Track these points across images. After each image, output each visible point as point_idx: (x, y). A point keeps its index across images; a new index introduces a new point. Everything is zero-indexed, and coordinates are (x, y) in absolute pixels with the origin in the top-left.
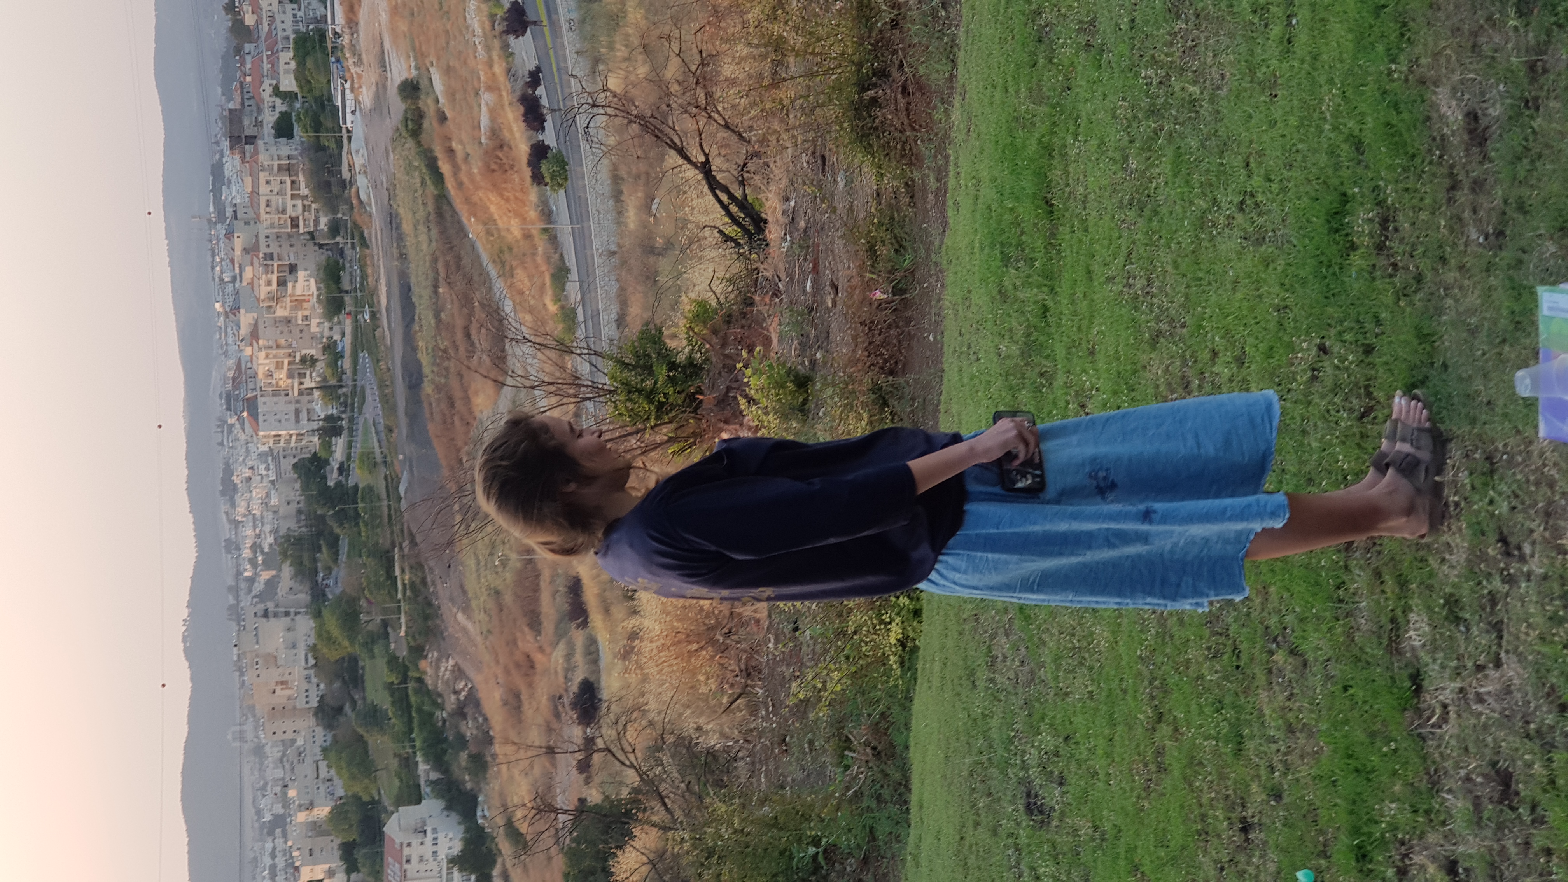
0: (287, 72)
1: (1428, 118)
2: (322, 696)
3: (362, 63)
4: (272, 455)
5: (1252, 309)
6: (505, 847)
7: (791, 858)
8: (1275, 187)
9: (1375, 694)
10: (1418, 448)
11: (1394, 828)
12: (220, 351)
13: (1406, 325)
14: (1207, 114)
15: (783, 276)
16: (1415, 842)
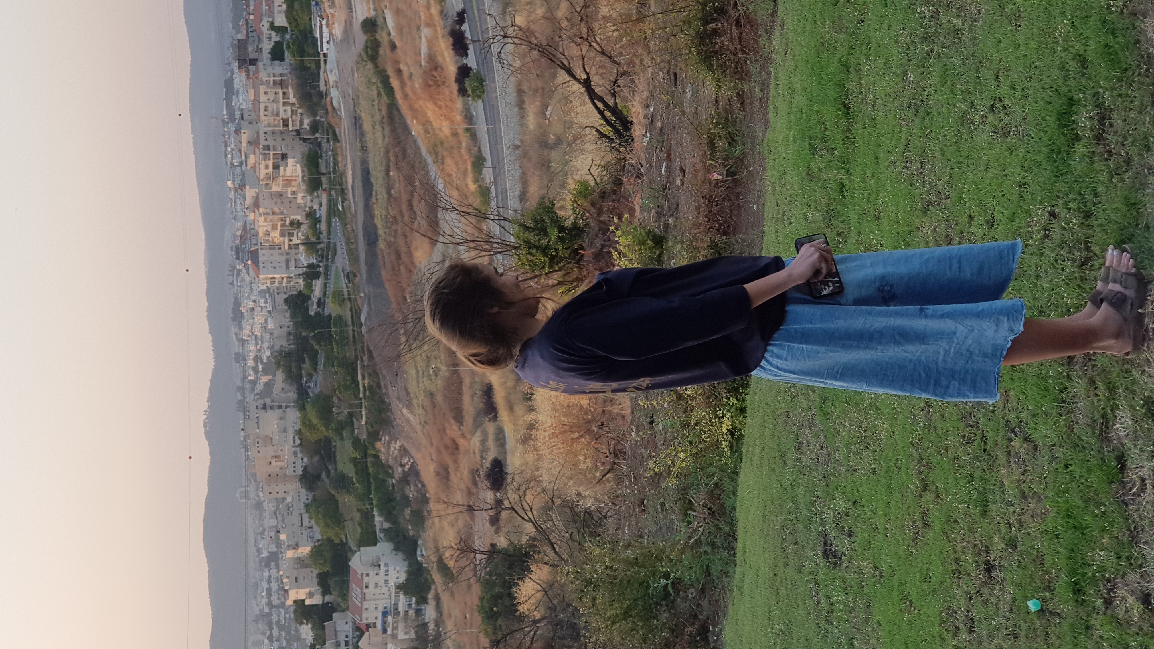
0: (280, 12)
1: (1138, 41)
2: (305, 466)
3: (335, 6)
4: (269, 292)
5: (1000, 185)
6: (437, 577)
7: (648, 587)
8: (1018, 94)
9: (1089, 470)
10: (1126, 288)
11: (1102, 569)
12: (231, 216)
13: (1118, 197)
14: (967, 40)
15: (644, 164)
16: (1119, 580)
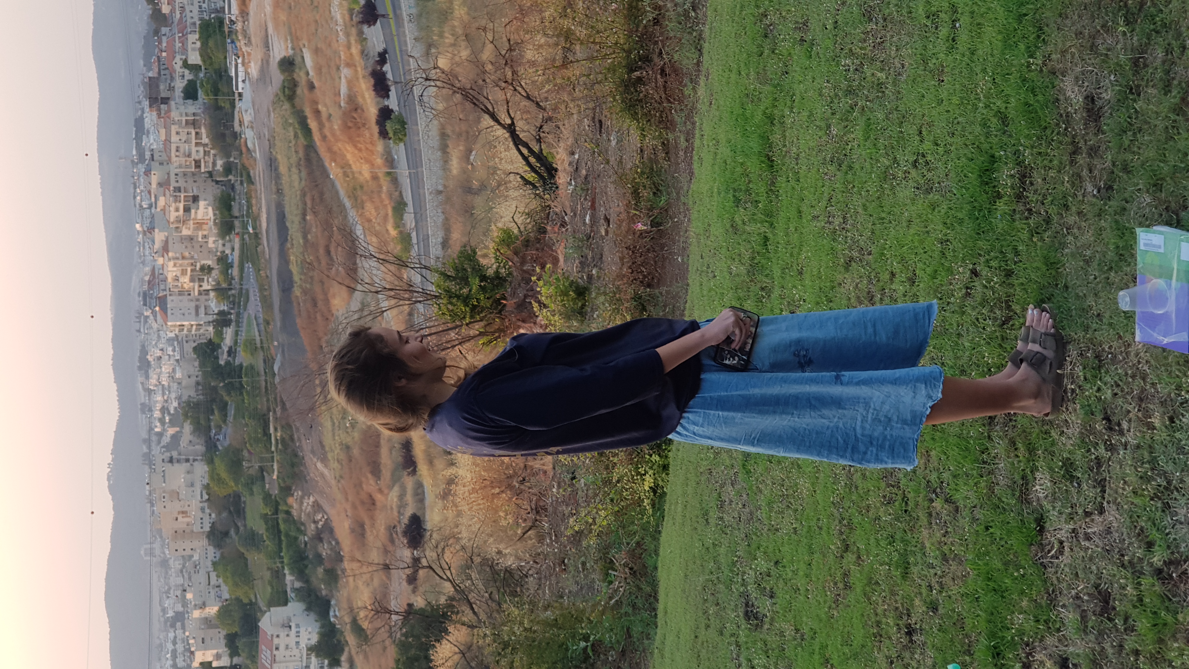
0: (193, 49)
1: (1058, 100)
2: (213, 523)
3: (251, 44)
4: (178, 340)
5: (921, 242)
6: (351, 639)
7: (567, 650)
8: (941, 150)
9: (1009, 533)
10: (1045, 348)
11: (1021, 633)
12: (140, 261)
13: (1038, 256)
14: (890, 94)
15: (568, 211)
16: (1037, 644)
